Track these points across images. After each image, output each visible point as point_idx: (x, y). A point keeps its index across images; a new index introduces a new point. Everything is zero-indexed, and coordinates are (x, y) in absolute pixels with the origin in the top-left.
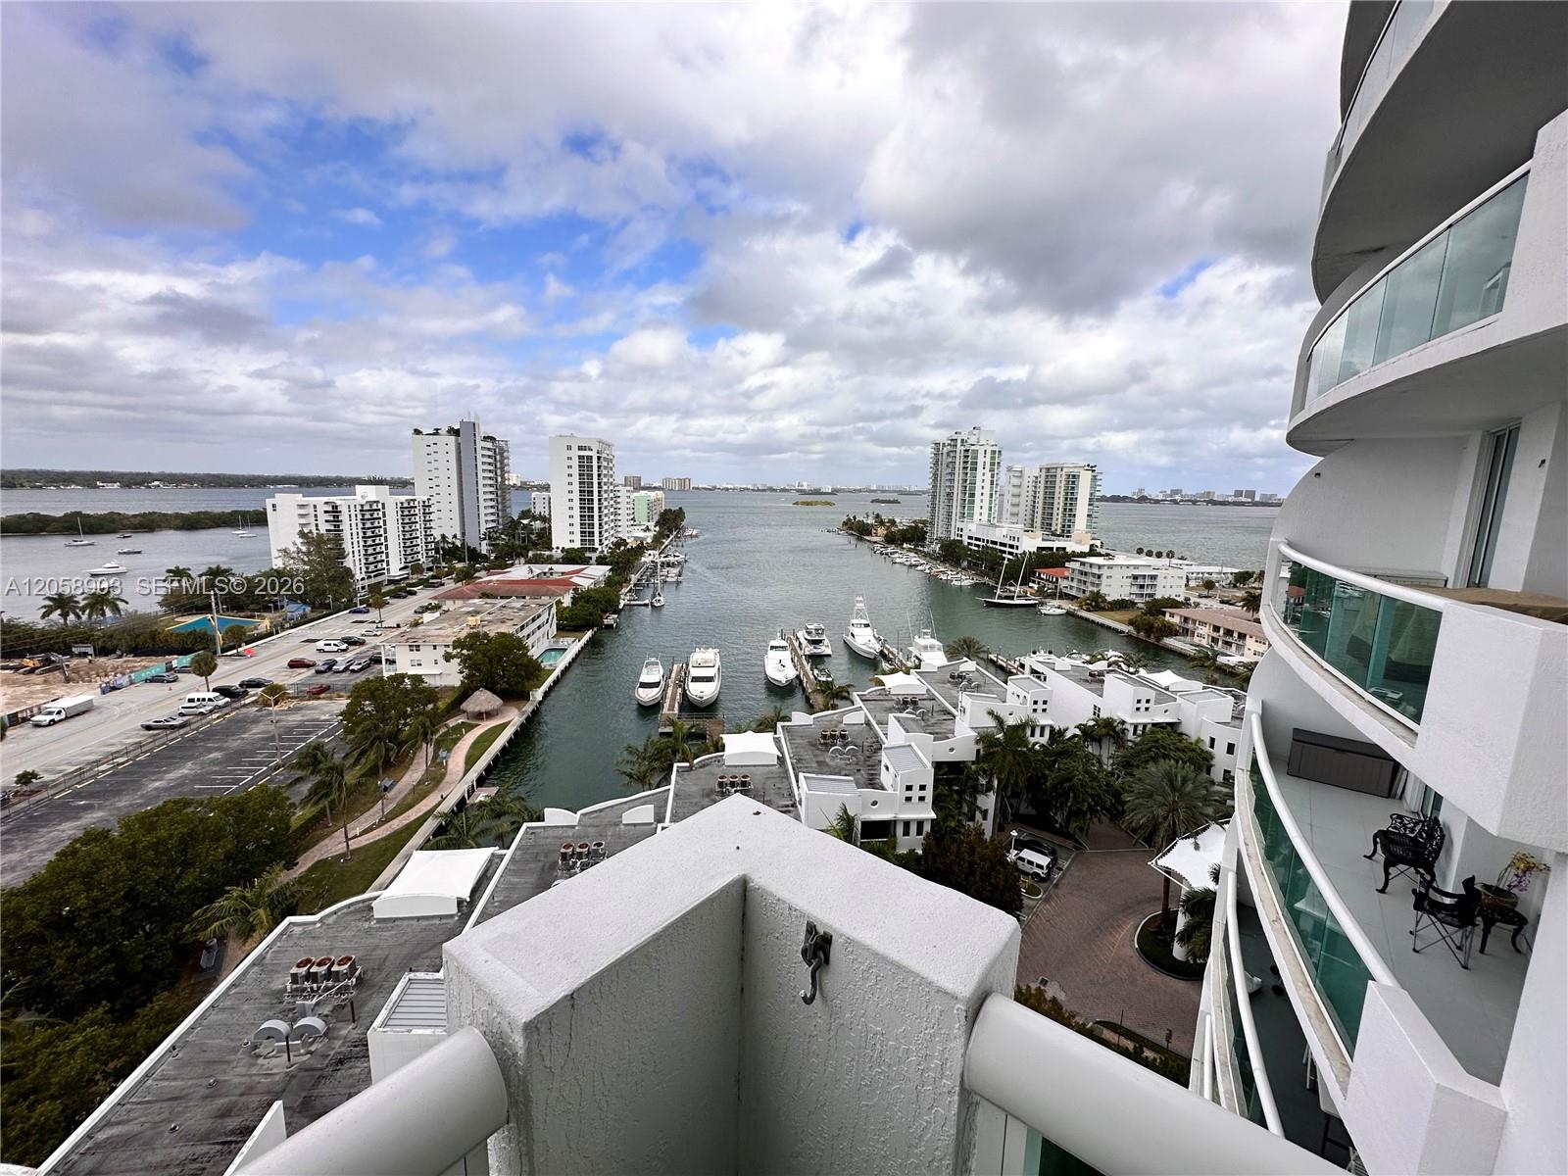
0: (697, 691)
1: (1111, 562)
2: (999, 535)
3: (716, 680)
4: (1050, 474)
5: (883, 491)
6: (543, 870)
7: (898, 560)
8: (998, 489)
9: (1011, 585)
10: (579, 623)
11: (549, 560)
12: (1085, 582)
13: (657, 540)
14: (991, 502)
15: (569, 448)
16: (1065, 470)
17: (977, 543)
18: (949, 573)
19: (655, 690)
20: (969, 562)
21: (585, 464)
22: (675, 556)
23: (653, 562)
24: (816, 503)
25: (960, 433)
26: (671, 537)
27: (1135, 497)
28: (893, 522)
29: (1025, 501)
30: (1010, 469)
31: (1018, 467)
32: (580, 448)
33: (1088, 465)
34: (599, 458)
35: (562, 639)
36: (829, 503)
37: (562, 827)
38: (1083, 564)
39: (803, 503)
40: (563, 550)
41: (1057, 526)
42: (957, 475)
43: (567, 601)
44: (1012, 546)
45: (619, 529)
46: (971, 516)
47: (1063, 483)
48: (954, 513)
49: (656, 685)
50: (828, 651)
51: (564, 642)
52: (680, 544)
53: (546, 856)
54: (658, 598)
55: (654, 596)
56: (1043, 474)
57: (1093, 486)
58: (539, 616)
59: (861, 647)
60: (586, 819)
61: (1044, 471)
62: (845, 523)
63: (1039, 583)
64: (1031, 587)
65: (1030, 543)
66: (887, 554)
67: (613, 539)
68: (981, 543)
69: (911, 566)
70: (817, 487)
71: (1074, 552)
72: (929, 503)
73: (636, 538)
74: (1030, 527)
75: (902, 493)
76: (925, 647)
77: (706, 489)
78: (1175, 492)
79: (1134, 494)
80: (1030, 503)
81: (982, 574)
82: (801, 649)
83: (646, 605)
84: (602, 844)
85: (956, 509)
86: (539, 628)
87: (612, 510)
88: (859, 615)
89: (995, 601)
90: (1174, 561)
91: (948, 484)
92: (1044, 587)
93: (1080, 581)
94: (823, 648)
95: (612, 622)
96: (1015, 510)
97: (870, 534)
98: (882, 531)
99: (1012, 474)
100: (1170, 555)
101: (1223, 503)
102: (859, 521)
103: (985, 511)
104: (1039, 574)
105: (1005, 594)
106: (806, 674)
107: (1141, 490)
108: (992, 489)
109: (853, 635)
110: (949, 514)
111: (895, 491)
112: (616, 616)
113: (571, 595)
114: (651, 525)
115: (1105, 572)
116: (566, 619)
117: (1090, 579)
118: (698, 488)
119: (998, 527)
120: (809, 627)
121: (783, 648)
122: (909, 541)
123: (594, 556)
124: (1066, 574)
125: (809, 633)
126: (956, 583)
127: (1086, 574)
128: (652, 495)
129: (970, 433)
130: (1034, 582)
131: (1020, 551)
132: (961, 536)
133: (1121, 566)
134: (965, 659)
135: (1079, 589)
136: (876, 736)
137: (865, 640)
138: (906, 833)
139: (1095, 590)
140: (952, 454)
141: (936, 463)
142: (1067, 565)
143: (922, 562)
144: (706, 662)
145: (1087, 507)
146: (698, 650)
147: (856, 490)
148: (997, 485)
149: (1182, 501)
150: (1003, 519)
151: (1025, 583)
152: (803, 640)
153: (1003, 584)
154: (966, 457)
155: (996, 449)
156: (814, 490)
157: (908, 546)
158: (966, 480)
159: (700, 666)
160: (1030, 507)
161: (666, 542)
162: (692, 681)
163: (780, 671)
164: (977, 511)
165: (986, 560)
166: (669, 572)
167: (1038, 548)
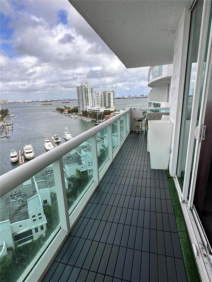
0: (27, 156)
1: (119, 112)
2: (95, 108)
3: (33, 152)
4: (104, 93)
5: (65, 100)
7: (72, 117)
9: (100, 120)
13: (2, 119)
14: (92, 101)
16: (107, 92)
17: (91, 111)
18: (85, 119)
19: (16, 158)
20: (89, 116)
22: (9, 123)
23: (2, 125)
25: (83, 84)
26: (6, 117)
27: (122, 98)
28: (69, 108)
29: (100, 100)
30: (95, 93)
31: (97, 92)
33: (112, 91)
36: (51, 104)
38: (114, 113)
39: (44, 105)
41: (107, 105)
42: (84, 95)
44: (99, 111)
46: (88, 104)
47: (107, 95)
48: (84, 104)
49: (15, 156)
50: (60, 141)
52: (9, 119)
53: (5, 198)
54: (8, 134)
55: (6, 134)
57: (114, 96)
59: (69, 138)
62: (57, 109)
65: (102, 110)
66: (69, 116)
68: (92, 111)
69: (76, 118)
71: (112, 111)
72: (78, 102)
74: (102, 106)
75: (70, 100)
77: (12, 103)
78: (130, 96)
81: (93, 118)
82: (53, 141)
83: (4, 137)
84: (21, 191)
88: (66, 131)
89: (97, 124)
91: (82, 97)
94: (59, 140)
96: (98, 102)
97: (64, 111)
98: (67, 110)
99: (96, 94)
101: (139, 98)
102: (60, 108)
103: (91, 103)
105: (99, 122)
107: (123, 96)
108: (92, 98)
109: (66, 136)
110: (83, 104)
111: (68, 100)
118: (10, 103)
120: (54, 136)
121: (49, 141)
122: (74, 112)
124: (111, 116)
125: (55, 137)
126: (87, 121)
129: (85, 84)
130: (104, 118)
131: (100, 112)
132: (87, 109)
136: (79, 155)
138: (90, 172)
140: (82, 90)
141: (78, 92)
142: (111, 114)
143: (78, 117)
144: (29, 148)
145: (113, 101)
146: (26, 146)
147: (57, 100)
148: (93, 96)
149: (131, 98)
150: (96, 105)
151: (103, 119)
152: (53, 139)
153: (98, 120)
154: (85, 90)
155: (92, 88)
156: (46, 101)
157: (74, 113)
158: (86, 96)
159: (27, 150)
160: (101, 101)
161: (5, 119)
162: (26, 154)
163: (49, 147)
164: (89, 103)
165: (93, 115)
166: (8, 127)
167: (104, 111)
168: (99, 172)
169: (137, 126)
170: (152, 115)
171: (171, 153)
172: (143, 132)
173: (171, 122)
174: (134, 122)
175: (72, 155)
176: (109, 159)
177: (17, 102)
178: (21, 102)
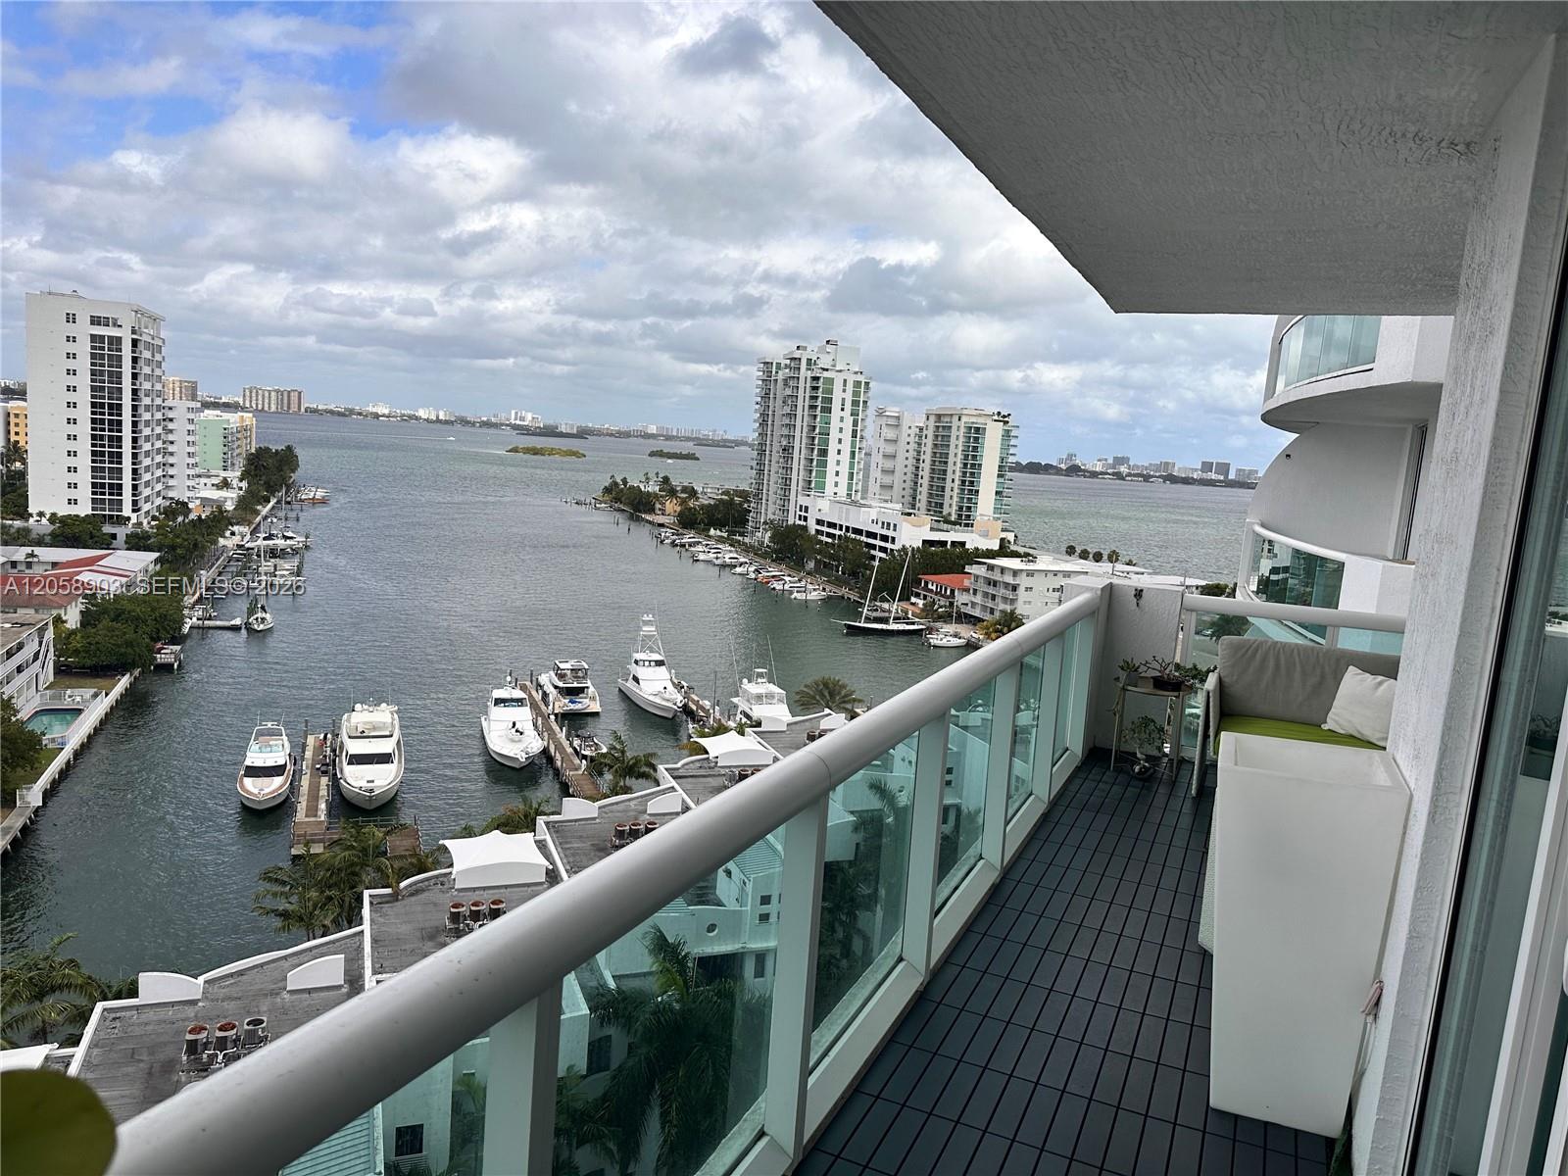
0: (357, 778)
1: (1031, 567)
2: (865, 518)
3: (396, 761)
4: (942, 424)
5: (668, 438)
6: (150, 1074)
7: (702, 557)
8: (864, 445)
9: (884, 600)
10: (105, 660)
11: (22, 538)
12: (994, 597)
13: (247, 506)
14: (852, 466)
15: (71, 318)
16: (964, 419)
17: (831, 531)
18: (787, 579)
19: (278, 781)
20: (818, 562)
21: (104, 353)
22: (286, 538)
23: (240, 547)
24: (552, 452)
25: (805, 348)
26: (273, 501)
27: (1063, 466)
28: (692, 493)
29: (903, 464)
30: (880, 414)
31: (892, 411)
32: (95, 321)
33: (999, 413)
34: (135, 343)
35: (69, 692)
36: (573, 454)
37: (173, 1004)
38: (991, 568)
39: (528, 451)
40: (53, 518)
41: (951, 508)
42: (799, 417)
43: (72, 618)
44: (885, 538)
45: (171, 482)
46: (821, 487)
47: (962, 439)
48: (794, 481)
49: (276, 771)
50: (595, 707)
51: (75, 695)
52: (292, 515)
53: (151, 1053)
54: (259, 615)
55: (251, 612)
56: (932, 423)
57: (1005, 448)
58: (20, 647)
59: (651, 698)
60: (215, 989)
61: (932, 419)
62: (607, 490)
63: (925, 597)
64: (913, 604)
65: (912, 534)
66: (683, 546)
67: (159, 501)
68: (837, 532)
69: (724, 566)
70: (551, 422)
71: (977, 549)
72: (754, 463)
73: (205, 502)
74: (910, 510)
75: (701, 442)
76: (759, 697)
77: (332, 412)
78: (1119, 461)
79: (1061, 461)
80: (911, 469)
81: (839, 582)
82: (547, 705)
83: (236, 629)
84: (262, 1022)
85: (797, 476)
86: (19, 670)
87: (159, 444)
88: (647, 644)
89: (861, 625)
90: (1119, 567)
91: (785, 432)
92: (934, 603)
93: (986, 595)
94: (586, 701)
95: (170, 659)
96: (887, 480)
97: (651, 510)
98: (672, 506)
99: (883, 421)
100: (1113, 557)
101: (1187, 481)
102: (632, 487)
103: (843, 480)
104: (926, 583)
105: (875, 614)
106: (559, 747)
107: (1070, 456)
108: (853, 445)
109: (636, 680)
110: (786, 483)
111: (688, 439)
112: (178, 648)
113: (82, 607)
114: (233, 475)
115: (1023, 581)
116: (76, 652)
117: (1002, 591)
118: (315, 411)
119: (864, 506)
120: (562, 666)
121: (520, 702)
122: (720, 525)
123: (122, 532)
124: (967, 583)
125: (561, 677)
126: (799, 596)
127: (995, 584)
128: (233, 419)
129: (822, 350)
130: (917, 595)
131: (897, 546)
132: (806, 519)
133: (1046, 572)
134: (827, 711)
135: (984, 608)
137: (656, 686)
139: (1008, 608)
140: (791, 383)
141: (766, 396)
142: (968, 569)
143: (742, 560)
144: (374, 729)
145: (996, 479)
146: (358, 707)
147: (619, 432)
148: (862, 437)
149: (1129, 475)
150: (870, 494)
151: (905, 598)
152: (550, 689)
153: (873, 599)
154: (815, 389)
155: (862, 379)
156: (545, 427)
157: (718, 533)
158: (815, 427)
159: (362, 736)
160: (910, 476)
161: (265, 510)
162: (350, 763)
163: (513, 741)
164: (830, 479)
165: (844, 559)
166: (275, 566)
167: (924, 541)
168: (811, 1064)
169: (1147, 721)
170: (1264, 660)
171: (1379, 1021)
172: (1184, 772)
173: (1399, 784)
174: (1124, 689)
175: (652, 819)
176: (901, 959)
177: (360, 414)
178: (386, 412)
